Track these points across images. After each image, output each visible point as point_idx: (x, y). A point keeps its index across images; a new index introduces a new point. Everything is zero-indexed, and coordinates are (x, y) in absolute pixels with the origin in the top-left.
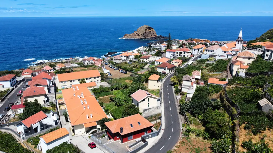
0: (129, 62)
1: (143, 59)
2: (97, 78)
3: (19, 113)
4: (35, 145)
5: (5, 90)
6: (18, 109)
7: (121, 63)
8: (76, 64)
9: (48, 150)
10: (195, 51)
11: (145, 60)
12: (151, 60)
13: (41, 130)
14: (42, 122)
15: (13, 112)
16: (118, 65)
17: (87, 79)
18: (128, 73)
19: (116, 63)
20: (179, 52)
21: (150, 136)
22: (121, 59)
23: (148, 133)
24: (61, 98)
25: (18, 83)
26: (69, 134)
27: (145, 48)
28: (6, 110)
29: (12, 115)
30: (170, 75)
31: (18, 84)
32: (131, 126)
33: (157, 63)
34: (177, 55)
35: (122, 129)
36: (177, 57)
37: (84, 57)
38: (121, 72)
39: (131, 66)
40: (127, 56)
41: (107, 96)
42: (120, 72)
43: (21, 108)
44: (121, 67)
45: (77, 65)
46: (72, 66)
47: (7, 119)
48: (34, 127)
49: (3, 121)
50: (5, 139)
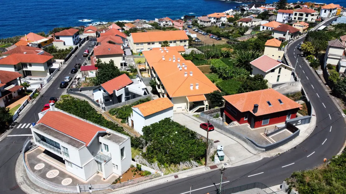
0: (220, 25)
1: (241, 23)
2: (183, 42)
3: (90, 77)
4: (122, 118)
5: (67, 49)
6: (89, 71)
7: (210, 26)
8: (150, 24)
9: (145, 126)
10: (325, 12)
11: (244, 24)
12: (254, 24)
13: (125, 100)
14: (128, 88)
15: (83, 75)
16: (206, 29)
17: (171, 42)
18: (223, 39)
19: (203, 26)
20: (298, 13)
21: (299, 121)
22: (210, 21)
23: (291, 118)
24: (140, 63)
25: (81, 41)
26: (173, 107)
27: (235, 12)
28: (73, 72)
29: (81, 78)
30: (293, 43)
31: (83, 43)
32: (268, 105)
33: (263, 28)
34: (295, 18)
35: (256, 107)
36: (294, 21)
37: (155, 20)
38: (212, 38)
39: (224, 31)
40: (218, 18)
41: (202, 65)
42: (210, 38)
43: (93, 71)
44: (211, 31)
45: (150, 26)
46: (145, 27)
47: (77, 83)
48: (118, 94)
49: (72, 84)
50: (80, 106)
